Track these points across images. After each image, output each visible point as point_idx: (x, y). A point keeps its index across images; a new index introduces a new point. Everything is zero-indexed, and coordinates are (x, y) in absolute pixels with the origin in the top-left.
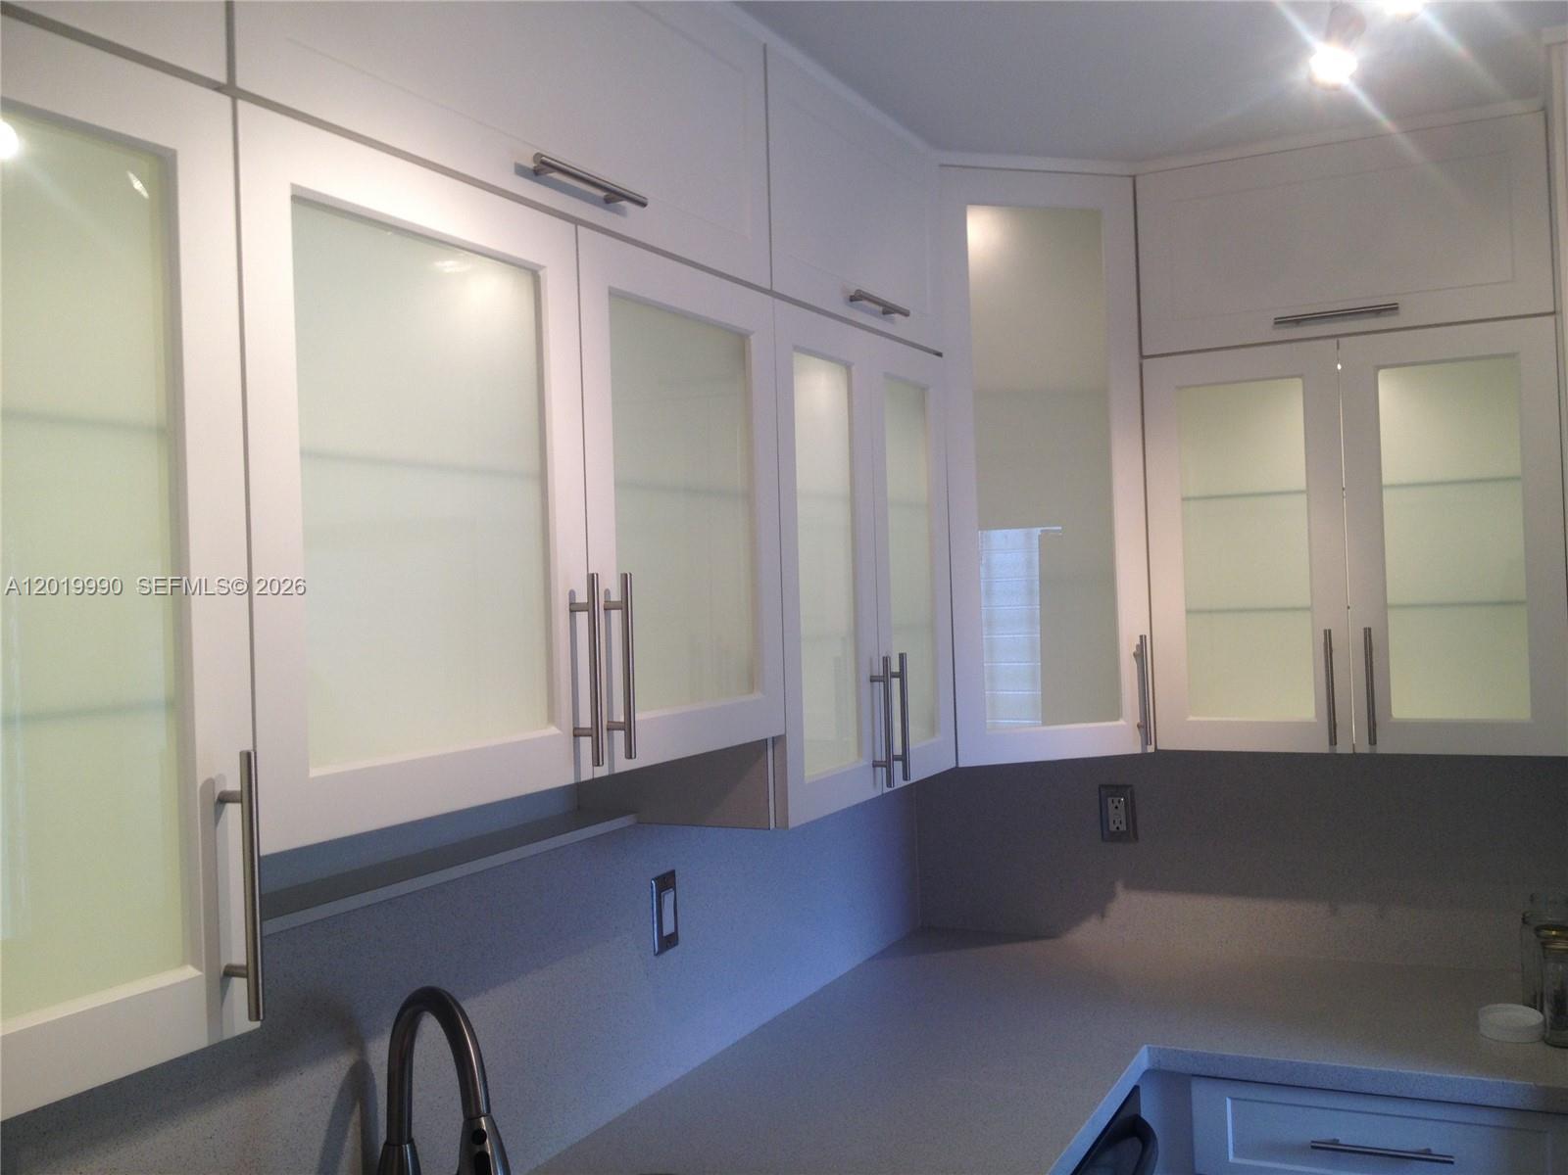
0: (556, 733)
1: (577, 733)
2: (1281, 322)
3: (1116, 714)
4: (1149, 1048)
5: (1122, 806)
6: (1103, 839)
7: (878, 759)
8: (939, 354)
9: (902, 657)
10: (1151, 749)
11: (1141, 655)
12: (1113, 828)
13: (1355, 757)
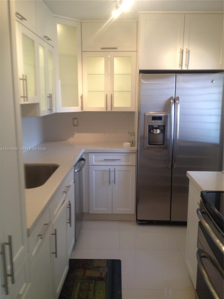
1: (21, 97)
2: (102, 48)
3: (78, 106)
4: (84, 150)
5: (76, 121)
6: (73, 126)
7: (49, 109)
8: (53, 47)
9: (51, 94)
10: (82, 111)
11: (82, 97)
12: (75, 124)
13: (109, 112)
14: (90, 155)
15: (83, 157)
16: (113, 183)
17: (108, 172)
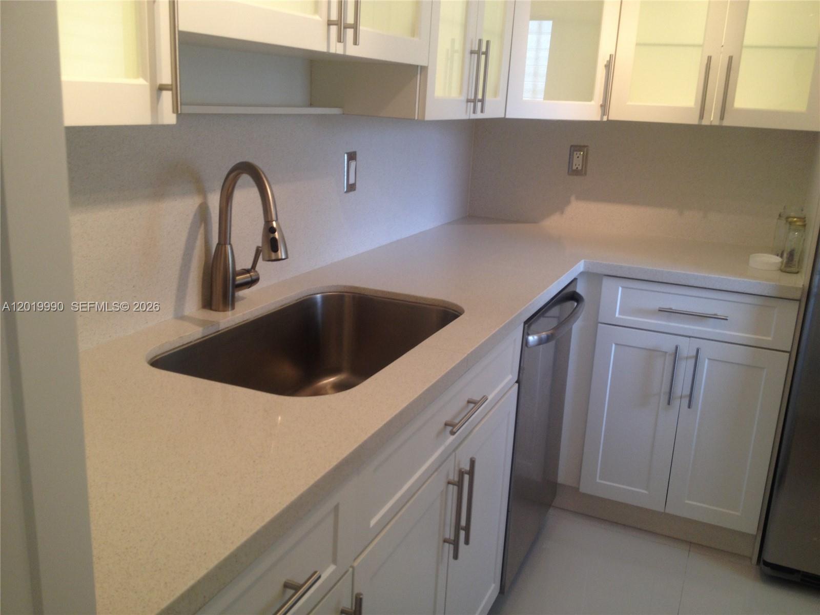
0: (319, 19)
1: (330, 23)
3: (589, 97)
4: (585, 261)
5: (581, 157)
6: (569, 174)
7: (469, 98)
9: (488, 42)
10: (605, 119)
11: (609, 66)
12: (574, 168)
13: (711, 127)
14: (607, 283)
15: (580, 289)
16: (685, 402)
17: (669, 360)
